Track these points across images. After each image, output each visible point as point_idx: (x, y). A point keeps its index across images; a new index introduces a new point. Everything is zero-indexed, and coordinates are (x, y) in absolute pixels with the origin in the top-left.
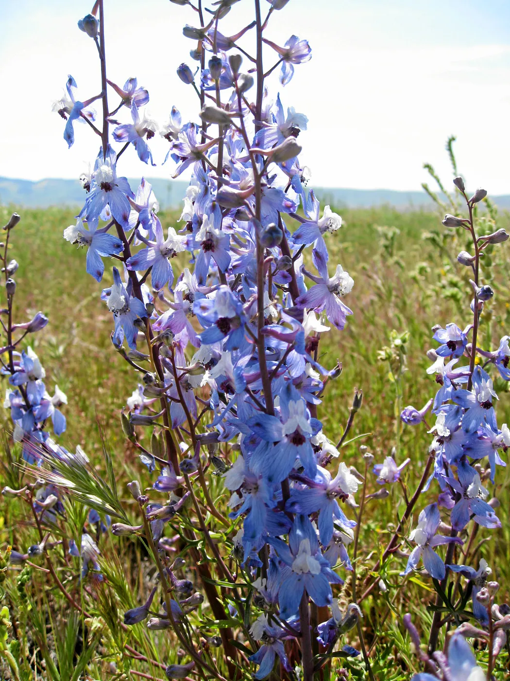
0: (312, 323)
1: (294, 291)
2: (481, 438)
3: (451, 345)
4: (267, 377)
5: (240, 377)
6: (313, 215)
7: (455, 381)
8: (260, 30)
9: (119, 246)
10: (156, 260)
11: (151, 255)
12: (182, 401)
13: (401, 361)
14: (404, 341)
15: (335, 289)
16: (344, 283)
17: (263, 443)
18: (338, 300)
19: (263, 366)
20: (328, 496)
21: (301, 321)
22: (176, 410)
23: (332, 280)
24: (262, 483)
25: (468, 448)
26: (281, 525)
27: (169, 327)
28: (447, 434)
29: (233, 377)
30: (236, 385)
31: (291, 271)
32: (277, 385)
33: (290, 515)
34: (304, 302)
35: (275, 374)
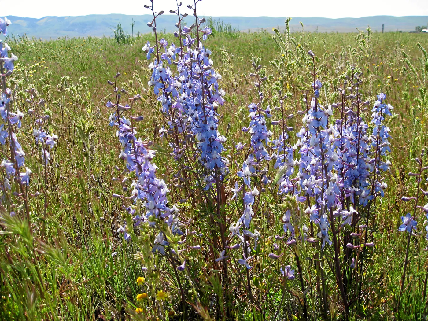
0: (215, 104)
1: (210, 96)
2: (263, 134)
3: (253, 109)
4: (206, 116)
5: (200, 116)
6: (214, 75)
7: (256, 119)
8: (198, 27)
9: (163, 86)
10: (173, 89)
11: (172, 88)
12: (181, 126)
13: (243, 116)
14: (243, 109)
15: (220, 95)
16: (223, 93)
17: (205, 131)
18: (221, 98)
19: (204, 114)
20: (220, 142)
21: (212, 104)
22: (180, 129)
23: (219, 93)
24: (206, 139)
25: (260, 137)
26: (210, 149)
27: (176, 107)
28: (253, 132)
29: (198, 117)
30: (199, 118)
31: (209, 91)
32: (208, 118)
33: (212, 147)
34: (212, 99)
35: (207, 116)
